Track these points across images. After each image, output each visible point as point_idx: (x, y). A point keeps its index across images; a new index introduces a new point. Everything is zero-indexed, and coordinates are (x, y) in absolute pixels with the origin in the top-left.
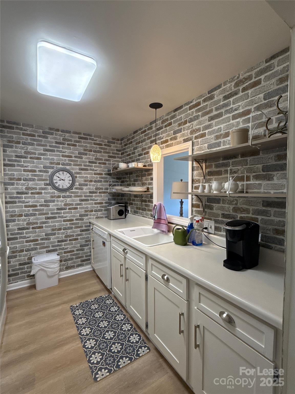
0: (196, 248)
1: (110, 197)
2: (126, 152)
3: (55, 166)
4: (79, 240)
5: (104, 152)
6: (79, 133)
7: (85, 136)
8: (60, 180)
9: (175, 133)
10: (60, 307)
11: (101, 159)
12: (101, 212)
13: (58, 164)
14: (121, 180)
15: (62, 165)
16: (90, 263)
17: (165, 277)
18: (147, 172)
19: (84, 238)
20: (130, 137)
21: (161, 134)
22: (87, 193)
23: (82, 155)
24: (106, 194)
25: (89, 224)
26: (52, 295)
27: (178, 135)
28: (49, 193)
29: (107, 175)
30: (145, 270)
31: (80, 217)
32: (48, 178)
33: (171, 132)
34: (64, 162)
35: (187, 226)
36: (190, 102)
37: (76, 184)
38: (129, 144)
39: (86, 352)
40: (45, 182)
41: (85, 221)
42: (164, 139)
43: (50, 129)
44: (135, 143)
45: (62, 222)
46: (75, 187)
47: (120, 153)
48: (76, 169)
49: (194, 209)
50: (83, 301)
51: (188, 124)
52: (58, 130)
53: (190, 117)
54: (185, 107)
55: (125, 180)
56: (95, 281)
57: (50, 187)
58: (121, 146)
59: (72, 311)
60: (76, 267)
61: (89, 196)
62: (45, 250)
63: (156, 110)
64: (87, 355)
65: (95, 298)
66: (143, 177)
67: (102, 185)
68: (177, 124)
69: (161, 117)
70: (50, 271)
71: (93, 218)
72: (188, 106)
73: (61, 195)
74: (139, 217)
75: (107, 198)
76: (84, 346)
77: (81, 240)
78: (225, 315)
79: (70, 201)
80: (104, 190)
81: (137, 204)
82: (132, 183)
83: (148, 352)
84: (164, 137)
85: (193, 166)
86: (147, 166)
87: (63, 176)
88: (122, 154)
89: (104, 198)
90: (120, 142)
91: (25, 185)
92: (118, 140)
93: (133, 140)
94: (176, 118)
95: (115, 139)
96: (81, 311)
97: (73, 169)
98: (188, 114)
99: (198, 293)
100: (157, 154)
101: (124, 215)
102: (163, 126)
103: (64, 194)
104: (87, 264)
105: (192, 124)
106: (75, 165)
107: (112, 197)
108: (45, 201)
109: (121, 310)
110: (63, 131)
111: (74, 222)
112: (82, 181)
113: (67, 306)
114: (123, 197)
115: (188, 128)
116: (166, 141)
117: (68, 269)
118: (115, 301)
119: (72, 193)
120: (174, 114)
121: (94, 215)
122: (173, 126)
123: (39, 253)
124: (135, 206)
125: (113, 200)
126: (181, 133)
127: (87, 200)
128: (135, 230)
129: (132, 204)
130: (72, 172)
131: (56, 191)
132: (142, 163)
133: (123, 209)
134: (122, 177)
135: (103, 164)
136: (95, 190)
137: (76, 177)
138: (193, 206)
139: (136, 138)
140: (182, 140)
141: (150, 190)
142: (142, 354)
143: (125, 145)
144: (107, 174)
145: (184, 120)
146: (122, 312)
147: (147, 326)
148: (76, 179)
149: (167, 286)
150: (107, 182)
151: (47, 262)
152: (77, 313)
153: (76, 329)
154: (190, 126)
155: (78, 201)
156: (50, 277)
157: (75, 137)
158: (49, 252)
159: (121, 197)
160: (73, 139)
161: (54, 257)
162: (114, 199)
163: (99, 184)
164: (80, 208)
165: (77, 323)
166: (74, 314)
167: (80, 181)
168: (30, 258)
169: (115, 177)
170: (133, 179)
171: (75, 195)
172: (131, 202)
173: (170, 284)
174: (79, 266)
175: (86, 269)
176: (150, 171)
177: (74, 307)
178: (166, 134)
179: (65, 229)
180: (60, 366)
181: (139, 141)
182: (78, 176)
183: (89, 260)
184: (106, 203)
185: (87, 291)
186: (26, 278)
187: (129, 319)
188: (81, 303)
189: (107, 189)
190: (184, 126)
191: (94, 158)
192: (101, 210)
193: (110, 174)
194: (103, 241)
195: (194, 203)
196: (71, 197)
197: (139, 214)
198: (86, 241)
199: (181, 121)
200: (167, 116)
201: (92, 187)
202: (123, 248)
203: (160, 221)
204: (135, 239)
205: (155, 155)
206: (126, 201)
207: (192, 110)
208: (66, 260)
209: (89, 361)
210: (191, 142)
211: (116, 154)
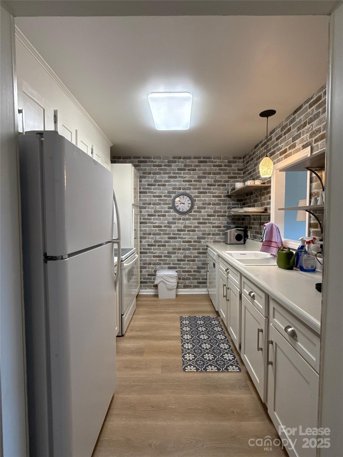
0: (301, 274)
1: (229, 221)
2: (248, 170)
3: (177, 191)
4: (196, 262)
5: (224, 174)
6: (200, 158)
7: (204, 160)
8: (181, 204)
9: (294, 140)
10: (173, 315)
11: (221, 181)
12: (219, 236)
13: (180, 189)
14: (242, 203)
15: (183, 190)
16: (206, 287)
17: (252, 294)
18: (266, 190)
19: (201, 261)
20: (251, 153)
21: (280, 143)
22: (205, 216)
23: (201, 178)
24: (224, 218)
25: (206, 247)
26: (169, 305)
27: (297, 141)
28: (171, 215)
29: (226, 198)
30: (239, 288)
31: (198, 239)
32: (171, 202)
33: (290, 139)
34: (185, 187)
35: (297, 249)
36: (310, 99)
37: (195, 207)
38: (251, 161)
39: (182, 350)
40: (169, 206)
41: (202, 243)
42: (283, 149)
43: (174, 158)
44: (255, 159)
45: (181, 243)
46: (193, 210)
47: (242, 172)
48: (195, 193)
49: (312, 230)
50: (192, 315)
51: (308, 126)
52: (180, 158)
53: (310, 117)
54: (305, 106)
55: (245, 202)
56: (207, 303)
57: (173, 210)
58: (243, 164)
59: (180, 320)
60: (193, 287)
61: (207, 219)
62: (167, 266)
63: (267, 118)
64: (183, 352)
65: (203, 317)
66: (262, 196)
67: (221, 208)
68: (296, 128)
69: (281, 123)
70: (169, 284)
71: (211, 242)
72: (308, 104)
73: (182, 217)
74: (256, 242)
75: (226, 222)
76: (183, 346)
77: (198, 262)
78: (290, 330)
79: (189, 224)
80: (222, 214)
81: (256, 228)
82: (252, 204)
83: (237, 372)
84: (283, 147)
85: (312, 176)
86: (266, 183)
87: (183, 200)
88: (244, 173)
89: (223, 221)
90: (242, 160)
91: (154, 208)
92: (240, 158)
93: (254, 156)
94: (295, 121)
95: (236, 158)
96: (187, 322)
97: (192, 193)
98: (307, 113)
99: (273, 308)
100: (266, 168)
101: (243, 240)
102: (282, 133)
103: (183, 217)
104: (203, 287)
105: (312, 125)
106: (194, 189)
107: (231, 221)
108: (168, 223)
109: (224, 332)
110: (184, 158)
111: (192, 243)
112: (200, 204)
113: (178, 316)
114: (244, 221)
115: (307, 130)
116: (285, 151)
117: (185, 287)
118: (221, 323)
119: (191, 215)
120: (294, 116)
121: (212, 239)
122: (292, 132)
123: (163, 268)
124: (254, 231)
125: (232, 224)
126: (301, 138)
127: (205, 223)
128: (246, 254)
129: (251, 228)
130: (192, 196)
131: (177, 214)
132: (260, 181)
133: (242, 233)
134: (244, 198)
135: (222, 186)
136: (213, 213)
137: (195, 200)
138: (310, 226)
139: (256, 153)
140: (301, 146)
141: (268, 211)
142: (231, 370)
143: (247, 163)
144: (227, 196)
145: (304, 122)
146: (224, 333)
147: (240, 347)
148: (195, 202)
149: (253, 302)
150: (225, 204)
151: (167, 276)
152: (184, 322)
153: (180, 333)
154: (310, 128)
155: (196, 223)
156: (169, 289)
157: (195, 162)
158: (170, 268)
159: (242, 221)
160: (193, 164)
161: (173, 273)
162: (234, 223)
163: (217, 207)
164: (198, 231)
165: (182, 329)
166: (181, 322)
167: (198, 203)
168: (155, 271)
169: (236, 199)
170: (253, 200)
171: (194, 218)
172: (251, 226)
173: (255, 301)
174: (195, 287)
175: (202, 291)
176: (269, 189)
177: (183, 317)
178: (285, 142)
179: (184, 249)
180: (162, 351)
181: (260, 156)
182: (197, 199)
183: (206, 283)
184: (224, 227)
185: (198, 309)
186: (153, 288)
187: (229, 341)
188: (189, 316)
189: (225, 212)
190: (303, 130)
191: (213, 180)
192: (219, 234)
193: (229, 196)
194: (213, 263)
195: (312, 222)
196: (190, 219)
197: (258, 239)
198: (203, 264)
199: (301, 124)
200: (286, 121)
201: (210, 210)
202: (227, 268)
203: (271, 244)
204: (237, 259)
205: (265, 170)
206: (246, 225)
207: (312, 108)
208: (184, 279)
209: (183, 357)
210: (309, 147)
211: (238, 173)
